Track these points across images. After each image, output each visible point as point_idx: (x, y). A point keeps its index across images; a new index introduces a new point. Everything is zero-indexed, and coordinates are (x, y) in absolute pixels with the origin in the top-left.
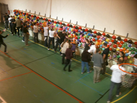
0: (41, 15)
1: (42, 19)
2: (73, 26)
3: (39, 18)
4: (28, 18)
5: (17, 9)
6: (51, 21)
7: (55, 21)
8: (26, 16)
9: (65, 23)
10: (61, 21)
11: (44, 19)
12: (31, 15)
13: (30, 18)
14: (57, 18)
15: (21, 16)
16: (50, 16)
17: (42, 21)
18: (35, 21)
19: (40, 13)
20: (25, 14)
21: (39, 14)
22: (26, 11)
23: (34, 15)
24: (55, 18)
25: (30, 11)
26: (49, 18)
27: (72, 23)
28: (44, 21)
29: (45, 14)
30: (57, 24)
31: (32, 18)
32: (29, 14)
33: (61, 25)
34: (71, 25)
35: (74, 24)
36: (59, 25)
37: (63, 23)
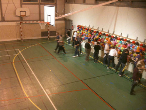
0: (104, 30)
1: (104, 35)
2: (140, 43)
3: (102, 34)
4: (91, 34)
5: (81, 24)
6: (114, 37)
7: (118, 37)
8: (89, 31)
9: (131, 39)
10: (126, 38)
11: (107, 35)
12: (94, 30)
13: (93, 33)
14: (121, 35)
15: (84, 32)
16: (114, 31)
17: (104, 37)
18: (97, 37)
19: (103, 28)
20: (88, 30)
21: (102, 30)
22: (89, 26)
23: (96, 31)
25: (93, 27)
26: (112, 34)
27: (139, 41)
28: (107, 37)
29: (109, 30)
30: (120, 41)
31: (95, 34)
32: (92, 29)
33: (125, 42)
34: (137, 43)
36: (123, 42)
37: (127, 39)
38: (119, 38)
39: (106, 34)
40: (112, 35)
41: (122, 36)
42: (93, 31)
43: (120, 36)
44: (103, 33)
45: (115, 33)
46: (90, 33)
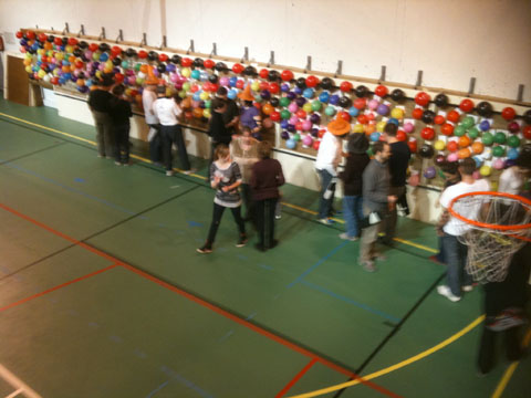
0: (127, 38)
1: (131, 54)
2: (259, 70)
3: (122, 52)
4: (79, 59)
5: (31, 25)
6: (168, 60)
7: (184, 56)
8: (69, 49)
9: (226, 60)
10: (210, 57)
11: (143, 56)
12: (90, 42)
13: (87, 55)
14: (192, 47)
15: (50, 54)
16: (165, 38)
17: (133, 63)
18: (107, 66)
19: (121, 31)
20: (63, 43)
21: (121, 36)
22: (67, 29)
23: (98, 43)
24: (186, 47)
25: (83, 31)
26: (160, 49)
27: (253, 61)
28: (143, 63)
29: (145, 35)
30: (193, 69)
31: (95, 55)
32: (80, 40)
33: (210, 70)
34: (250, 67)
35: (260, 64)
36: (202, 71)
37: (216, 61)
38: (187, 59)
39: (138, 50)
40: (160, 53)
41: (196, 51)
42: (84, 45)
43: (188, 53)
44: (124, 48)
45: (169, 45)
46: (77, 55)
